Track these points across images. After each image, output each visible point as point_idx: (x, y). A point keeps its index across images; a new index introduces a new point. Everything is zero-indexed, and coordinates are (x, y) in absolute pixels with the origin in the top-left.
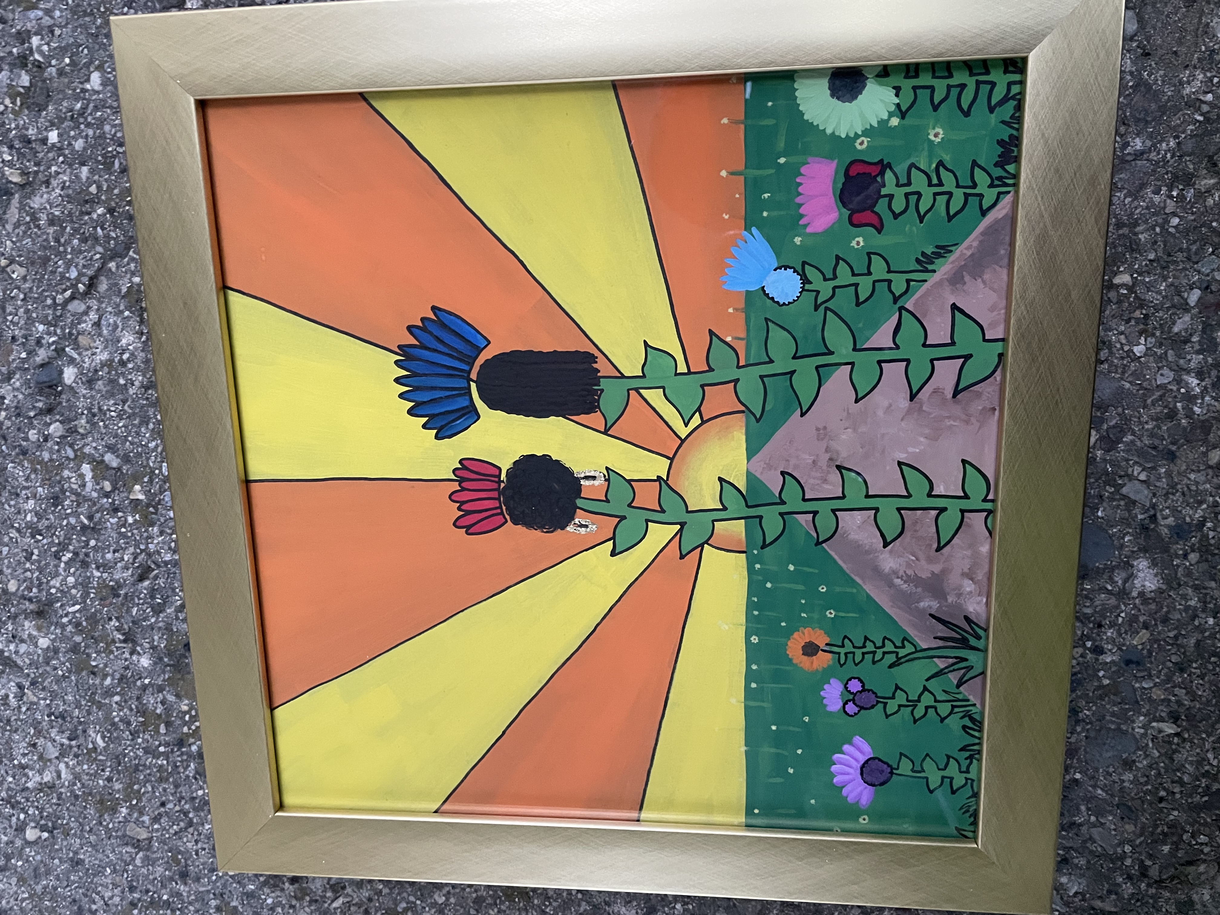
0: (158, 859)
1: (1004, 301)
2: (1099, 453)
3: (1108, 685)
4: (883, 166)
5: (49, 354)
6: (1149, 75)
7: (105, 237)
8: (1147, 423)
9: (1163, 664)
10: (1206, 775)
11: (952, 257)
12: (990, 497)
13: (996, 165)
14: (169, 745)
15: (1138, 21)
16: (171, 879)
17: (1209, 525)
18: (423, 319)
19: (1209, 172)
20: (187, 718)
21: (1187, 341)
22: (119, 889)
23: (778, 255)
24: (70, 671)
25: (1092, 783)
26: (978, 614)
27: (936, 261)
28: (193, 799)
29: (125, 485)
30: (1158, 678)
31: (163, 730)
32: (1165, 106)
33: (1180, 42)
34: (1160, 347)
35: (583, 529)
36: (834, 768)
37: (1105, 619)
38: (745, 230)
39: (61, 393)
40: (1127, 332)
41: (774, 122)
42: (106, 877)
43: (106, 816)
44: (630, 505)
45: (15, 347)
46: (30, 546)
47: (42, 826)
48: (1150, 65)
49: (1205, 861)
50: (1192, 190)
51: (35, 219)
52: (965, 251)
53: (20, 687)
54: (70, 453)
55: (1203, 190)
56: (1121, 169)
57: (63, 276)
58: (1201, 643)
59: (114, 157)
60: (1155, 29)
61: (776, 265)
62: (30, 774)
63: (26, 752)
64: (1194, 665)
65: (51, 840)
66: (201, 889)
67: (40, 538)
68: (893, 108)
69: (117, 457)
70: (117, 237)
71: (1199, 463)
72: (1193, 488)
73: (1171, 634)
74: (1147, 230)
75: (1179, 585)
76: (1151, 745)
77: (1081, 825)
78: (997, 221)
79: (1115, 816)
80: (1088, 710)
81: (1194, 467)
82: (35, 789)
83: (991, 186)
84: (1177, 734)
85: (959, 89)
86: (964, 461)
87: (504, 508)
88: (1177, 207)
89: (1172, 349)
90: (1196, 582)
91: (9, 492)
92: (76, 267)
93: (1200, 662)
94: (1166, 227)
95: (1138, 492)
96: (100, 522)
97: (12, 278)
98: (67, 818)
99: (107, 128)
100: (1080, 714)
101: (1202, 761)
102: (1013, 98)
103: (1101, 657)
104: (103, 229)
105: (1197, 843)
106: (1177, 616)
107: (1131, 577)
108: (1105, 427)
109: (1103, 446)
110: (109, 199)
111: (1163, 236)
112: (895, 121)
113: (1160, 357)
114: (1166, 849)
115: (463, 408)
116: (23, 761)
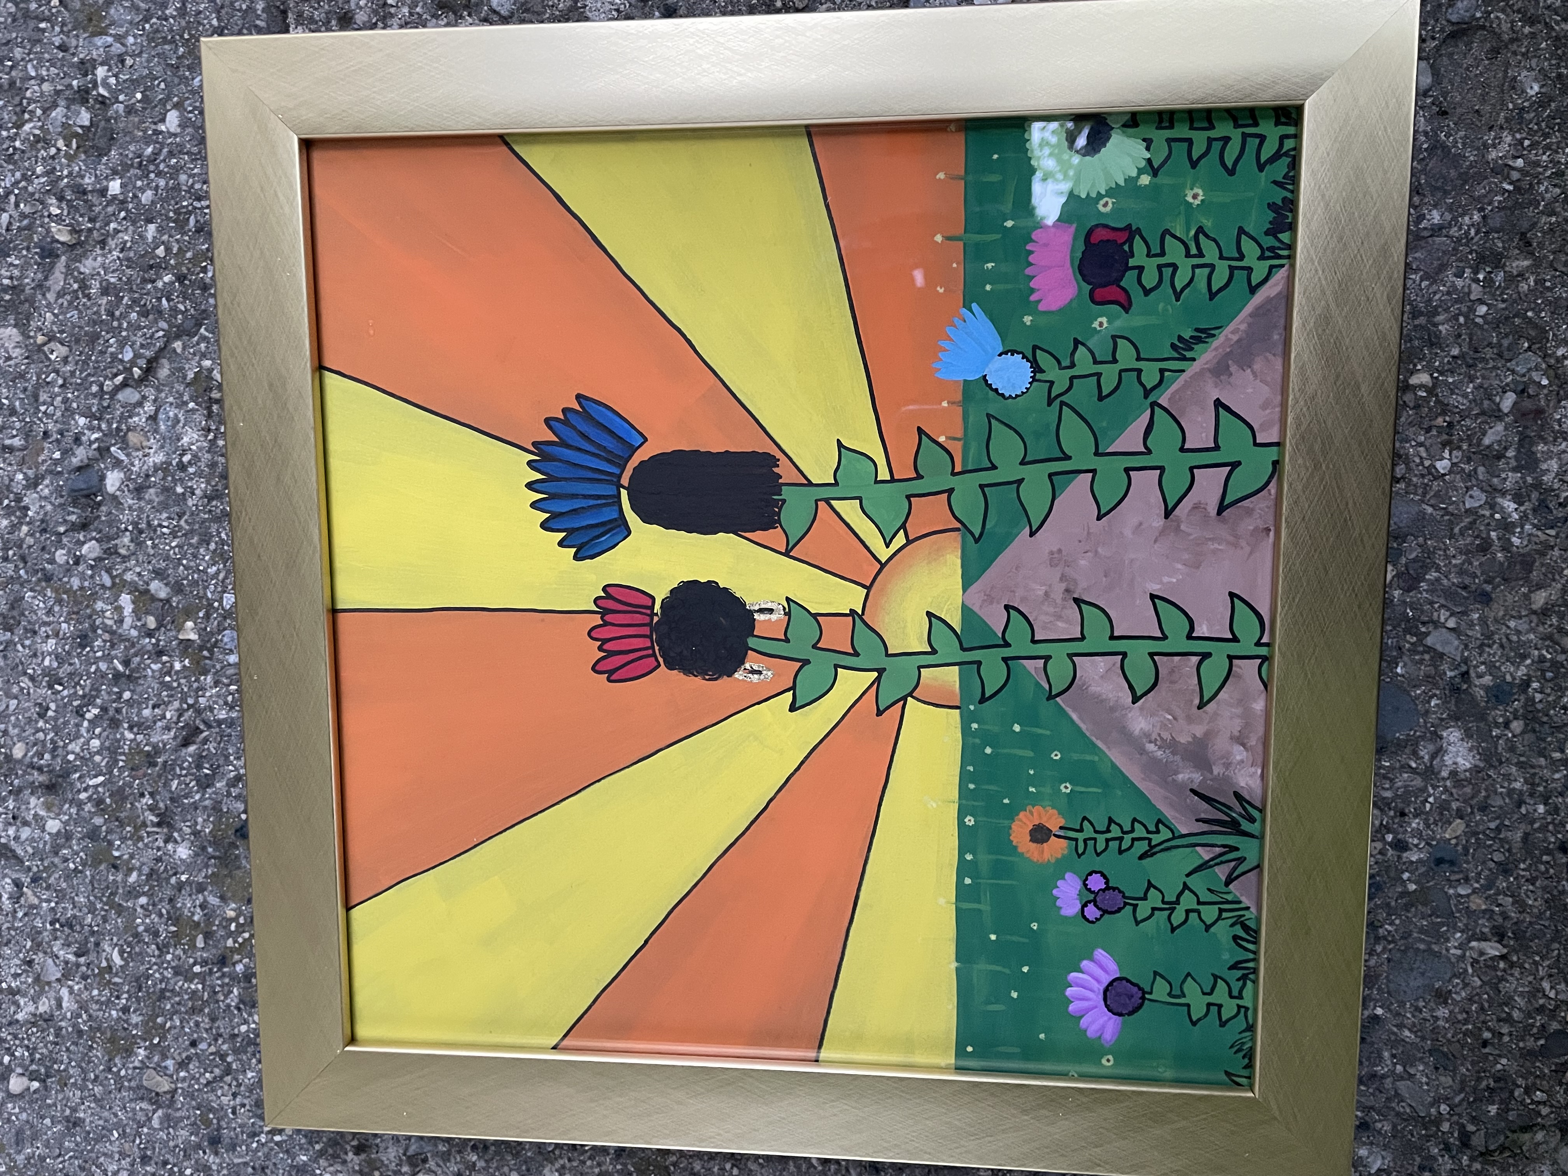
0: (181, 1119)
1: (1279, 398)
2: (1397, 593)
3: (1416, 890)
4: (1130, 232)
5: (90, 454)
6: (1448, 136)
7: (171, 309)
8: (1454, 557)
9: (1484, 863)
10: (1541, 1010)
11: (1216, 343)
12: (1265, 640)
13: (1267, 233)
14: (207, 963)
15: (1433, 75)
16: (199, 1146)
17: (1535, 685)
18: (564, 411)
19: (1522, 252)
20: (233, 927)
21: (1500, 456)
22: (128, 1160)
23: (1003, 338)
24: (84, 863)
25: (1397, 1021)
26: (1250, 790)
27: (1195, 347)
28: (234, 1036)
29: (173, 622)
30: (1478, 882)
31: (200, 942)
32: (1466, 173)
33: (1483, 99)
34: (1469, 463)
35: (756, 676)
36: (1069, 991)
37: (1409, 805)
38: (964, 307)
39: (99, 504)
40: (1427, 444)
41: (1001, 178)
42: (111, 1142)
43: (117, 1060)
44: (815, 646)
45: (47, 445)
46: (44, 699)
47: (32, 1072)
48: (1448, 126)
49: (1543, 1127)
50: (1502, 274)
51: (84, 286)
52: (1230, 336)
53: (18, 884)
54: (108, 582)
55: (1515, 273)
56: (1416, 247)
57: (114, 356)
58: (1531, 838)
59: (190, 213)
60: (1453, 85)
61: (1001, 350)
62: (22, 1002)
63: (20, 972)
64: (1522, 866)
65: (44, 1092)
66: (236, 1161)
67: (60, 688)
68: (1143, 164)
69: (166, 585)
70: (186, 310)
71: (1520, 606)
72: (1514, 638)
73: (1493, 825)
74: (1448, 321)
75: (1501, 763)
76: (1470, 971)
77: (1383, 1077)
78: (1269, 300)
79: (1426, 1064)
80: (1390, 924)
81: (1514, 613)
82: (27, 1022)
83: (1262, 258)
84: (1503, 957)
85: (1221, 143)
86: (1232, 595)
87: (657, 648)
88: (1485, 293)
89: (1484, 465)
90: (1522, 759)
91: (25, 629)
92: (131, 346)
93: (1528, 862)
94: (1472, 317)
95: (1447, 643)
96: (137, 669)
97: (49, 359)
98: (66, 1060)
99: (183, 178)
100: (1381, 930)
101: (1536, 991)
102: (1286, 154)
103: (1405, 855)
104: (169, 300)
105: (1533, 1102)
106: (1500, 802)
107: (1439, 752)
108: (1403, 560)
109: (1402, 584)
110: (179, 265)
111: (1468, 328)
112: (1145, 180)
113: (1469, 475)
114: (1493, 1109)
115: (611, 521)
116: (13, 985)
